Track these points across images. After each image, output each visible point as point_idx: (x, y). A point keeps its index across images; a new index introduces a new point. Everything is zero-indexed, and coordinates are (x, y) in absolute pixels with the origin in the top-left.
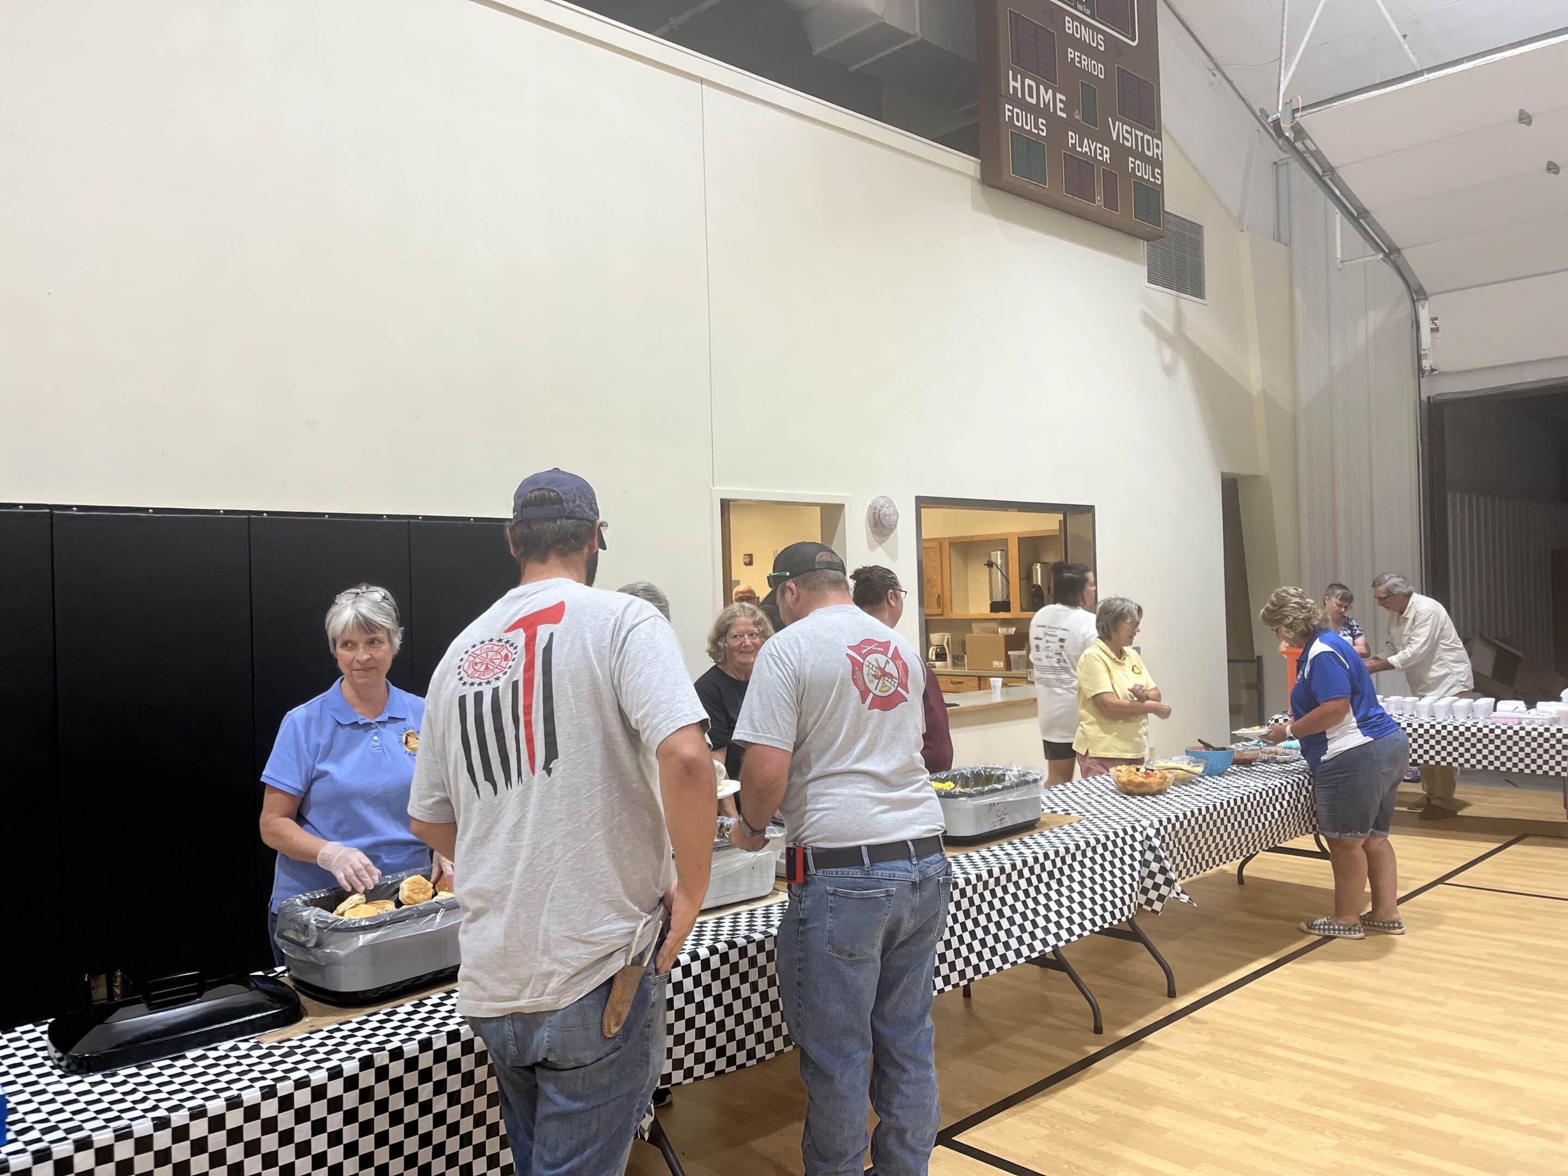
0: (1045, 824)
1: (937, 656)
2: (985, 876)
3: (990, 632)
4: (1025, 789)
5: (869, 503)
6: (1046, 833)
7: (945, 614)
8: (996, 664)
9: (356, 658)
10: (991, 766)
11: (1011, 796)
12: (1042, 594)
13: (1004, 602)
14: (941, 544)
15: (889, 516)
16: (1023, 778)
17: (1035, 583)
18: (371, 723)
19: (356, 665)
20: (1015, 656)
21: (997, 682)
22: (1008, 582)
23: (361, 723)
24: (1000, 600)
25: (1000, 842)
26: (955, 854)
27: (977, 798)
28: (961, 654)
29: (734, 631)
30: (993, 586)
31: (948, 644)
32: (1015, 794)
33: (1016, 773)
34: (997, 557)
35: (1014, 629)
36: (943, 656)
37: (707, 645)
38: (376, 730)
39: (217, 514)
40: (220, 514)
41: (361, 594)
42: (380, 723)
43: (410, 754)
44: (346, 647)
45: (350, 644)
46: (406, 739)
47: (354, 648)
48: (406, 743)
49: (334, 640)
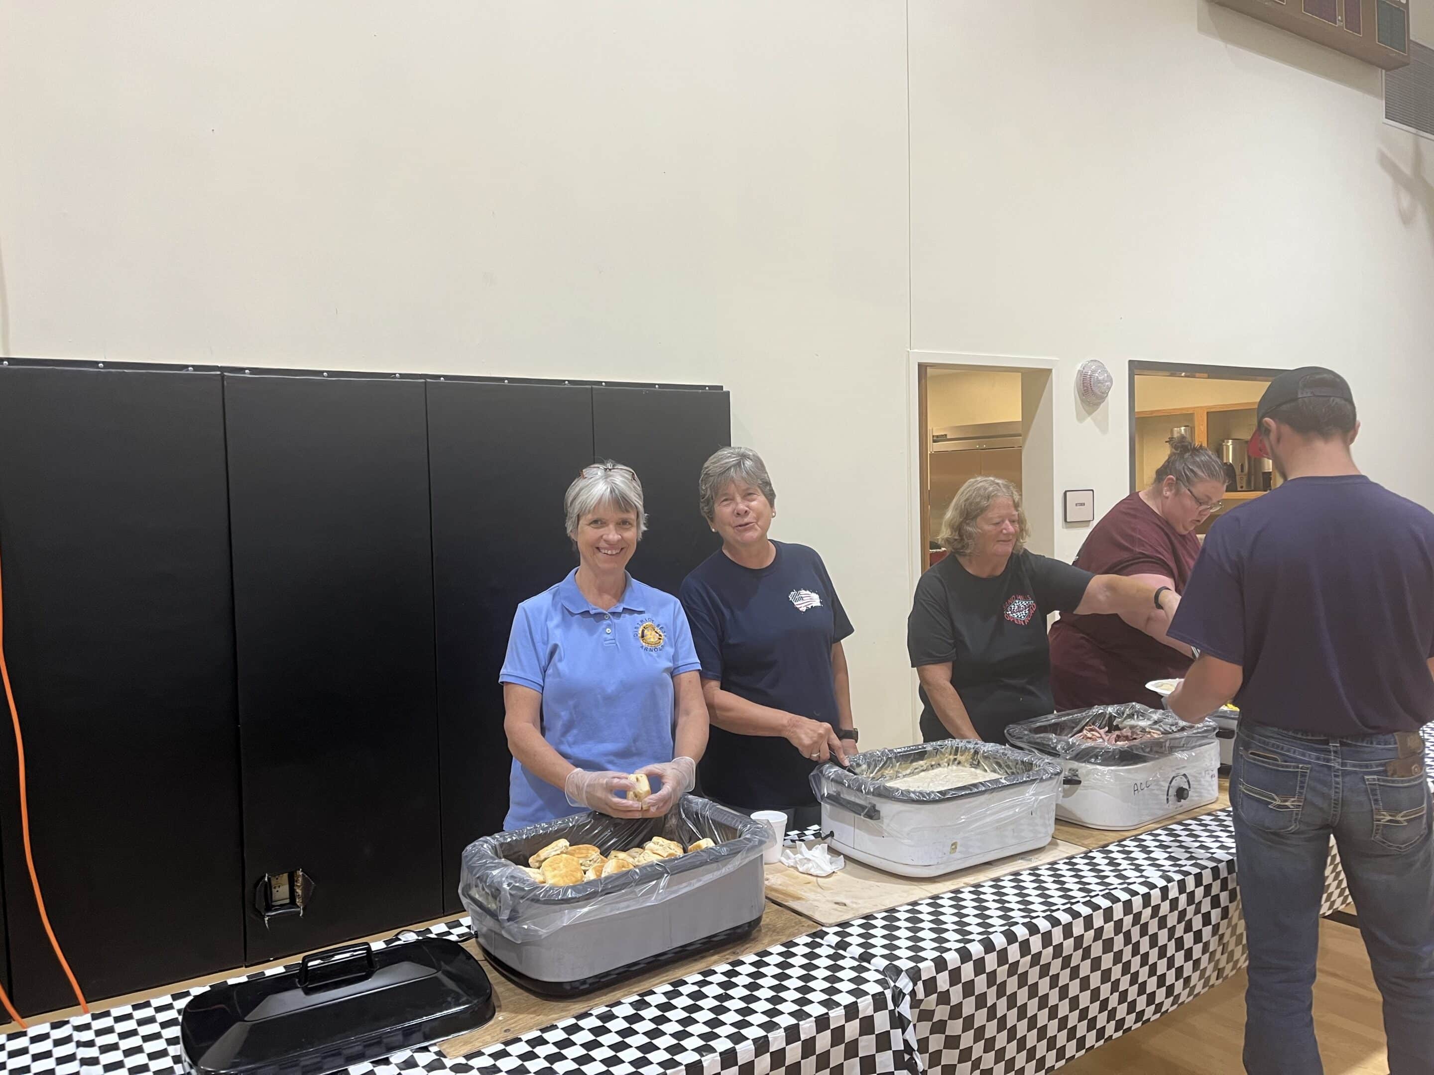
5: (1079, 367)
9: (604, 537)
12: (1234, 474)
15: (1101, 382)
18: (604, 614)
19: (602, 545)
23: (592, 612)
29: (993, 515)
38: (608, 622)
39: (393, 378)
40: (395, 378)
41: (610, 470)
42: (613, 614)
43: (646, 649)
44: (592, 525)
45: (597, 522)
46: (643, 632)
47: (602, 527)
48: (643, 636)
49: (579, 517)
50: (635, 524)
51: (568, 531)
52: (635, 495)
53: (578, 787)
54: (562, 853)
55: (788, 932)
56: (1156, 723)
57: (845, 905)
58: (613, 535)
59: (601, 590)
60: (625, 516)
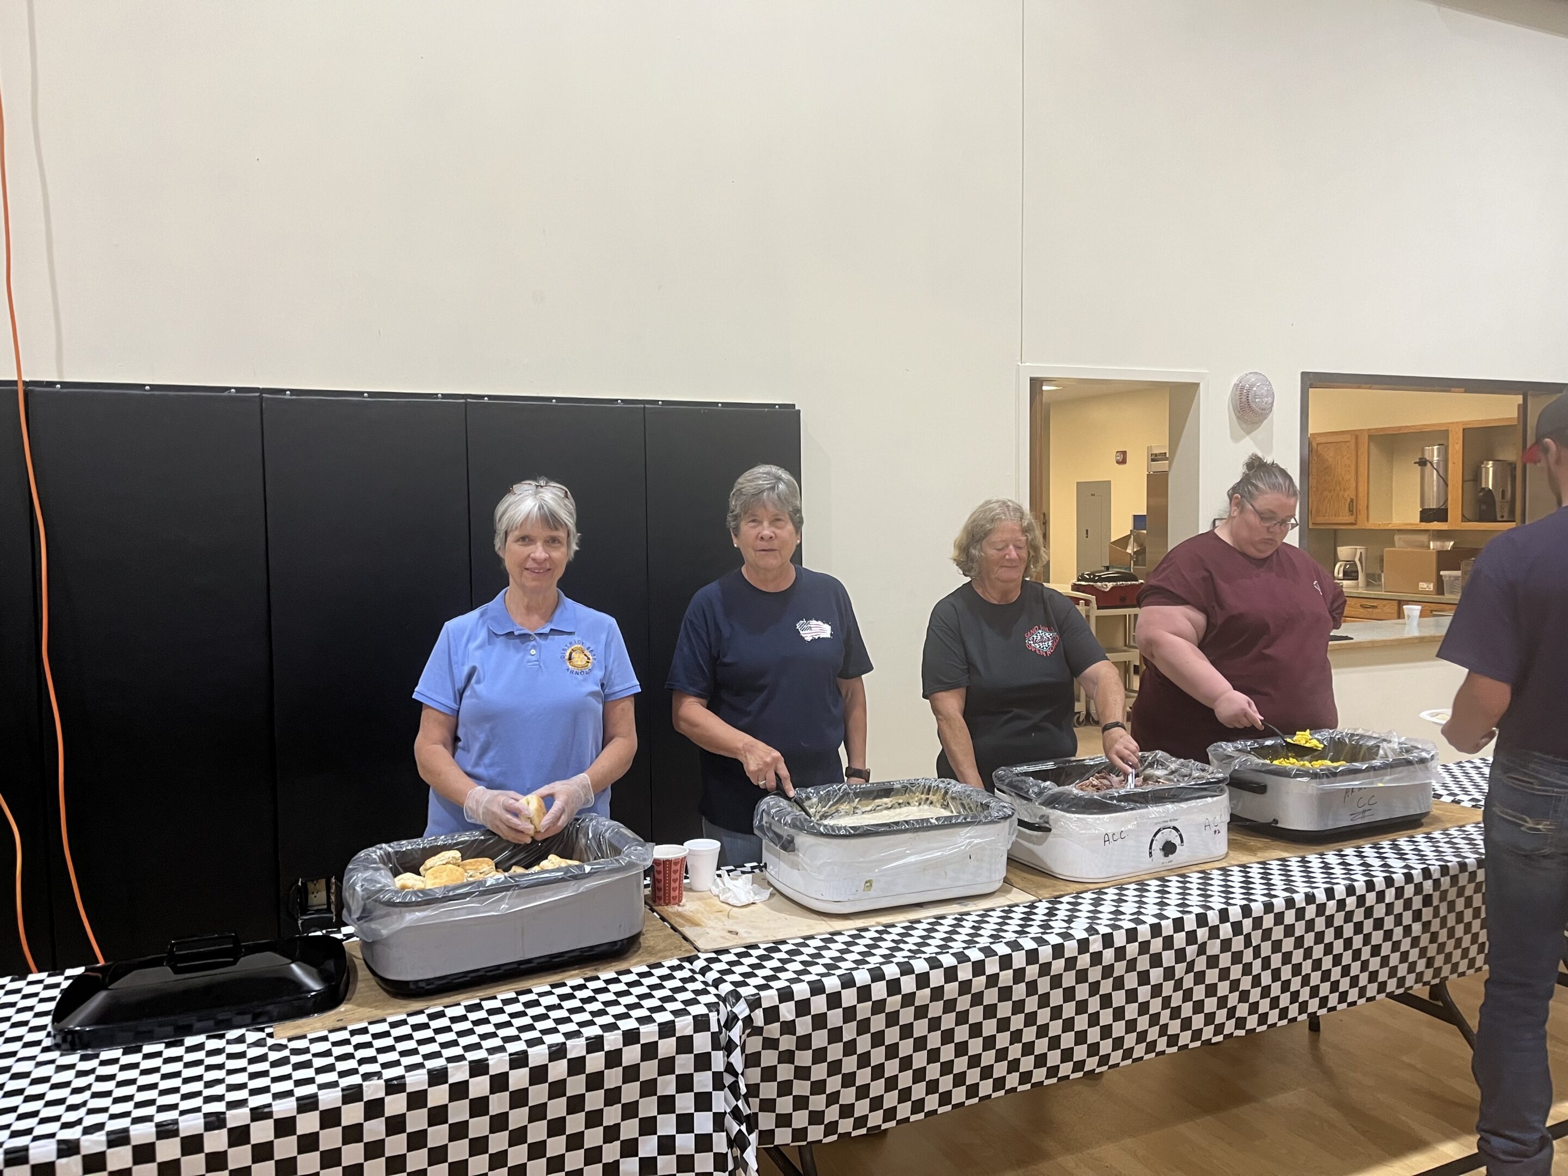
0: (1436, 820)
1: (1345, 573)
2: (1321, 896)
3: (1418, 547)
4: (1403, 771)
5: (1235, 380)
6: (1437, 834)
7: (1359, 522)
8: (1423, 585)
9: (532, 555)
10: (1360, 731)
11: (1381, 781)
12: (1494, 501)
13: (1438, 510)
14: (1357, 437)
15: (1261, 396)
16: (1406, 756)
17: (1483, 486)
18: (530, 635)
19: (530, 564)
20: (1450, 577)
21: (1413, 610)
22: (1447, 485)
23: (516, 633)
24: (1435, 507)
25: (1360, 842)
26: (1285, 855)
27: (1325, 780)
28: (1379, 572)
29: (996, 538)
30: (1426, 489)
31: (1360, 560)
32: (1388, 778)
33: (1396, 746)
34: (1434, 454)
35: (1452, 543)
36: (1354, 574)
37: (952, 552)
38: (533, 643)
39: (434, 398)
40: (437, 398)
41: (542, 487)
42: (540, 635)
43: (572, 672)
44: (520, 543)
45: (526, 539)
46: (571, 654)
47: (531, 544)
48: (570, 659)
49: (506, 533)
50: (565, 542)
51: (497, 548)
52: (566, 512)
53: (477, 801)
54: (447, 863)
55: (660, 955)
56: (1172, 773)
57: (737, 934)
58: (539, 552)
59: (529, 609)
60: (554, 533)
